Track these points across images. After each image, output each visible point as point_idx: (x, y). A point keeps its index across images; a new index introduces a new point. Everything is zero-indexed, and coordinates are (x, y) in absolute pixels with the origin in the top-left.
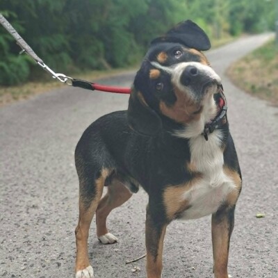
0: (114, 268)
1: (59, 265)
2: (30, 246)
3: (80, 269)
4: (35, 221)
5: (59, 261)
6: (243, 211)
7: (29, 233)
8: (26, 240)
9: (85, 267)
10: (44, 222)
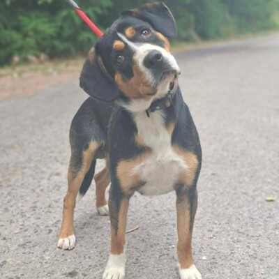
0: (99, 240)
1: (50, 231)
2: (34, 212)
3: (62, 237)
4: (51, 188)
5: (52, 228)
6: (256, 193)
7: (40, 198)
8: (34, 205)
9: (68, 235)
10: (58, 190)
